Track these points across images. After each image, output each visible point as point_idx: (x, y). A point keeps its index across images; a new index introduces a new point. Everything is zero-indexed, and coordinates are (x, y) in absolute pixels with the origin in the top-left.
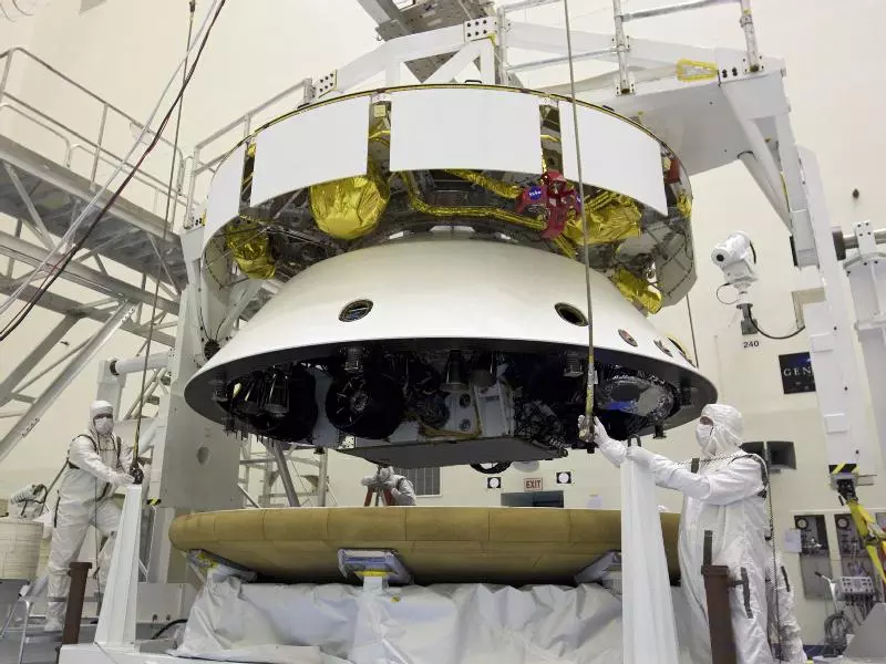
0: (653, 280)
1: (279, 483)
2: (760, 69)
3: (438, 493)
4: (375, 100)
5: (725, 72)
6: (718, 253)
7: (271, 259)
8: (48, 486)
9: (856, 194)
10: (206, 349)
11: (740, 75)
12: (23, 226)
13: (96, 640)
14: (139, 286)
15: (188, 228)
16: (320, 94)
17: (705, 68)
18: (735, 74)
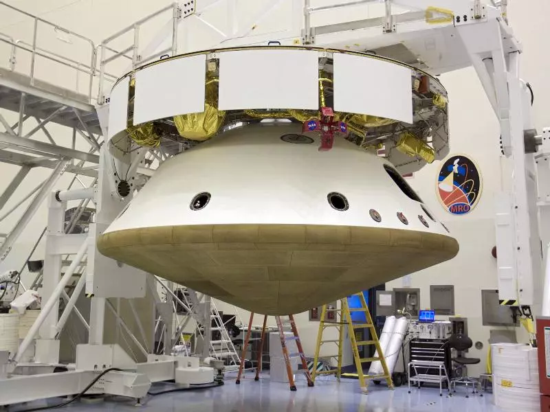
0: (430, 139)
2: (482, 17)
4: (210, 58)
5: (458, 18)
7: (157, 137)
8: (19, 271)
10: (119, 188)
11: (469, 21)
14: (70, 146)
15: (101, 104)
16: (185, 15)
17: (445, 14)
18: (465, 20)
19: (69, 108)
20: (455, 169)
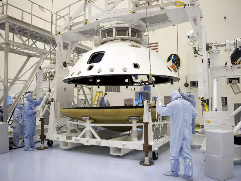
1: (81, 91)
2: (194, 4)
3: (120, 91)
5: (186, 5)
6: (188, 36)
9: (225, 18)
10: (63, 64)
11: (190, 6)
12: (14, 35)
13: (48, 132)
15: (56, 35)
16: (88, 2)
17: (181, 3)
18: (188, 5)
19: (45, 35)
20: (173, 58)
